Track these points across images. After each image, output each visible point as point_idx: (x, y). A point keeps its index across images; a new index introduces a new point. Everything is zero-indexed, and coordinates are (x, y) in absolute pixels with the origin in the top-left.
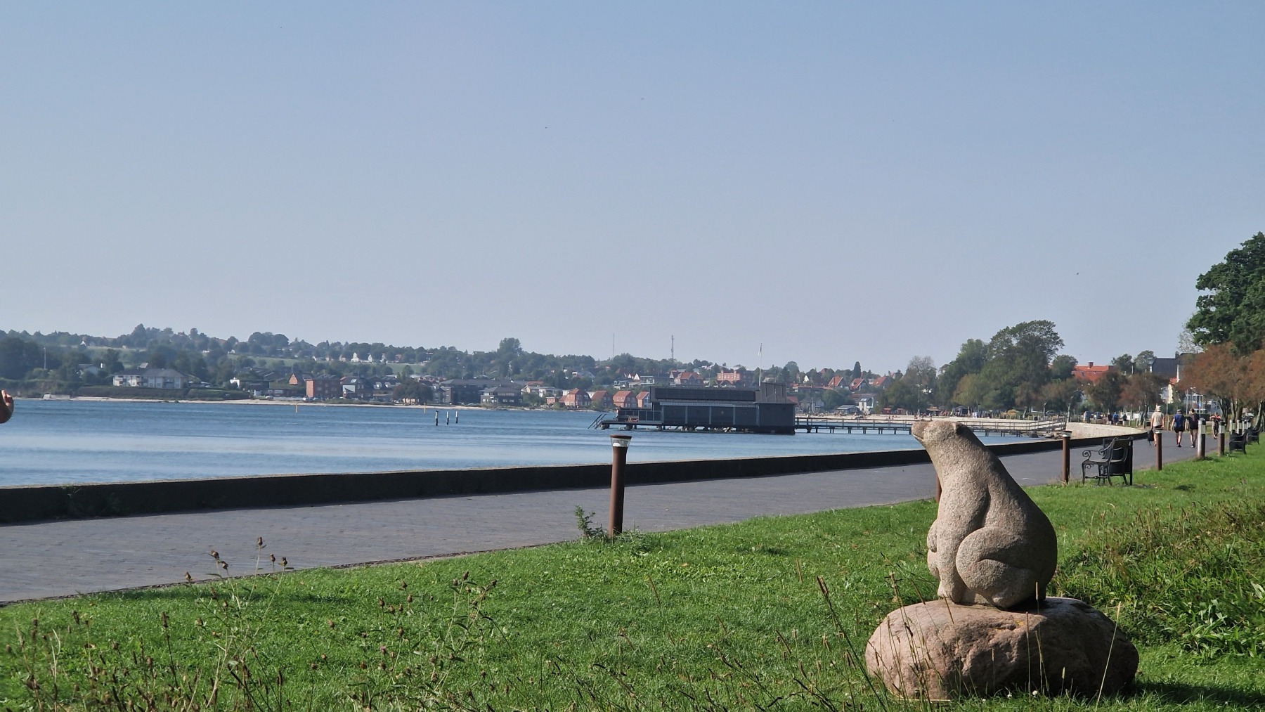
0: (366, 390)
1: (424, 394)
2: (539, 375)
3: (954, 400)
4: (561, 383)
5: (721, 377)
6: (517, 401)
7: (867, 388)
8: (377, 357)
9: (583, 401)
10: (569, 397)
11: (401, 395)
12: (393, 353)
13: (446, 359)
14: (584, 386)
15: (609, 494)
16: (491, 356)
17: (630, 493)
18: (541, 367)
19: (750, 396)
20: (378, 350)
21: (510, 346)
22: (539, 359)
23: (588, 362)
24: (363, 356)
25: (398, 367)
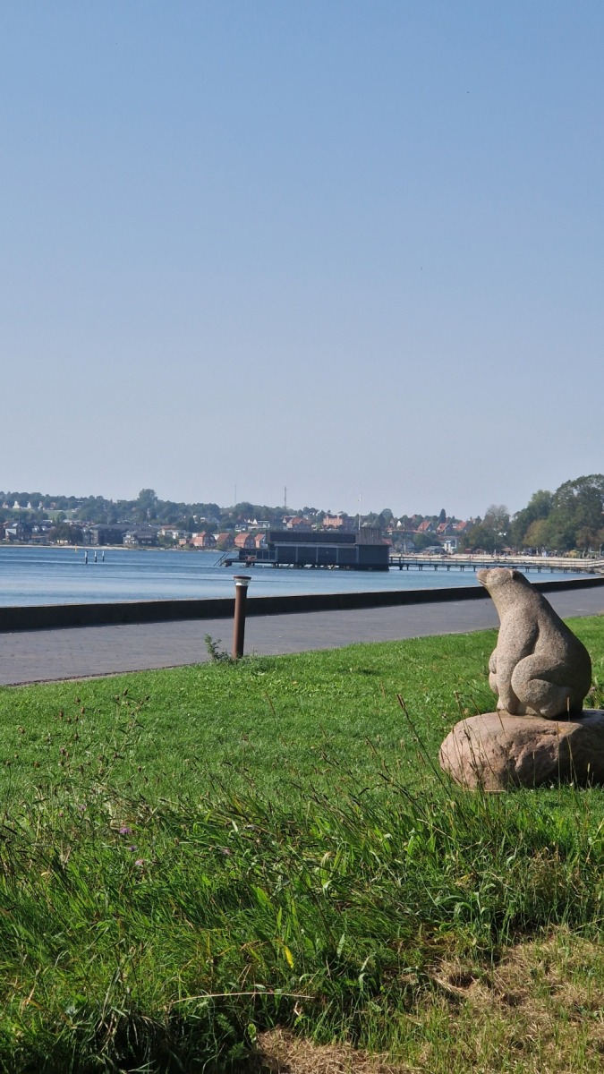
0: (26, 533)
1: (76, 537)
2: (172, 520)
3: (525, 542)
4: (192, 527)
5: (327, 522)
6: (154, 542)
7: (451, 532)
8: (35, 505)
9: (209, 542)
10: (197, 539)
11: (55, 537)
12: (49, 501)
13: (94, 506)
14: (209, 530)
15: (232, 623)
16: (132, 504)
17: (250, 622)
18: (173, 513)
19: (351, 538)
20: (36, 499)
21: (148, 495)
22: (173, 507)
23: (213, 509)
24: (23, 504)
25: (53, 514)
